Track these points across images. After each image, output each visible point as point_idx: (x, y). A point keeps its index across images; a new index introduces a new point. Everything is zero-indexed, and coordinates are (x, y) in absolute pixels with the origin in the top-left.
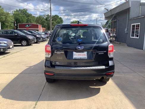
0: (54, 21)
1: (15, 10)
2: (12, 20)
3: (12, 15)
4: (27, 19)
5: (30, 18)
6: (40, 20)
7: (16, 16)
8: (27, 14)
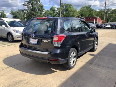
0: (113, 14)
1: (82, 7)
2: (77, 15)
3: (79, 11)
4: (89, 13)
5: (92, 12)
6: (101, 14)
7: (82, 12)
8: (90, 9)
